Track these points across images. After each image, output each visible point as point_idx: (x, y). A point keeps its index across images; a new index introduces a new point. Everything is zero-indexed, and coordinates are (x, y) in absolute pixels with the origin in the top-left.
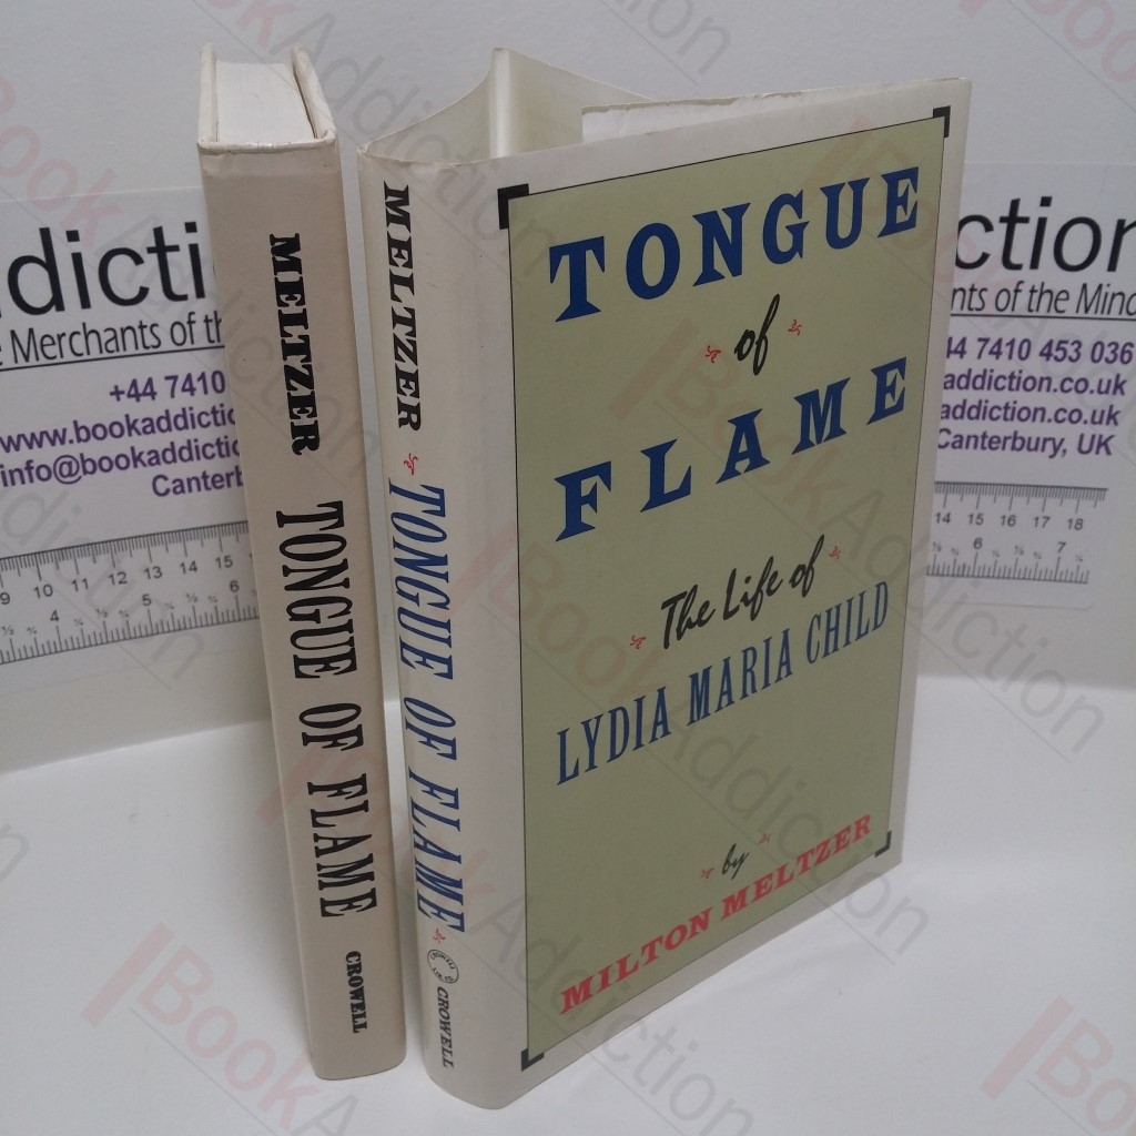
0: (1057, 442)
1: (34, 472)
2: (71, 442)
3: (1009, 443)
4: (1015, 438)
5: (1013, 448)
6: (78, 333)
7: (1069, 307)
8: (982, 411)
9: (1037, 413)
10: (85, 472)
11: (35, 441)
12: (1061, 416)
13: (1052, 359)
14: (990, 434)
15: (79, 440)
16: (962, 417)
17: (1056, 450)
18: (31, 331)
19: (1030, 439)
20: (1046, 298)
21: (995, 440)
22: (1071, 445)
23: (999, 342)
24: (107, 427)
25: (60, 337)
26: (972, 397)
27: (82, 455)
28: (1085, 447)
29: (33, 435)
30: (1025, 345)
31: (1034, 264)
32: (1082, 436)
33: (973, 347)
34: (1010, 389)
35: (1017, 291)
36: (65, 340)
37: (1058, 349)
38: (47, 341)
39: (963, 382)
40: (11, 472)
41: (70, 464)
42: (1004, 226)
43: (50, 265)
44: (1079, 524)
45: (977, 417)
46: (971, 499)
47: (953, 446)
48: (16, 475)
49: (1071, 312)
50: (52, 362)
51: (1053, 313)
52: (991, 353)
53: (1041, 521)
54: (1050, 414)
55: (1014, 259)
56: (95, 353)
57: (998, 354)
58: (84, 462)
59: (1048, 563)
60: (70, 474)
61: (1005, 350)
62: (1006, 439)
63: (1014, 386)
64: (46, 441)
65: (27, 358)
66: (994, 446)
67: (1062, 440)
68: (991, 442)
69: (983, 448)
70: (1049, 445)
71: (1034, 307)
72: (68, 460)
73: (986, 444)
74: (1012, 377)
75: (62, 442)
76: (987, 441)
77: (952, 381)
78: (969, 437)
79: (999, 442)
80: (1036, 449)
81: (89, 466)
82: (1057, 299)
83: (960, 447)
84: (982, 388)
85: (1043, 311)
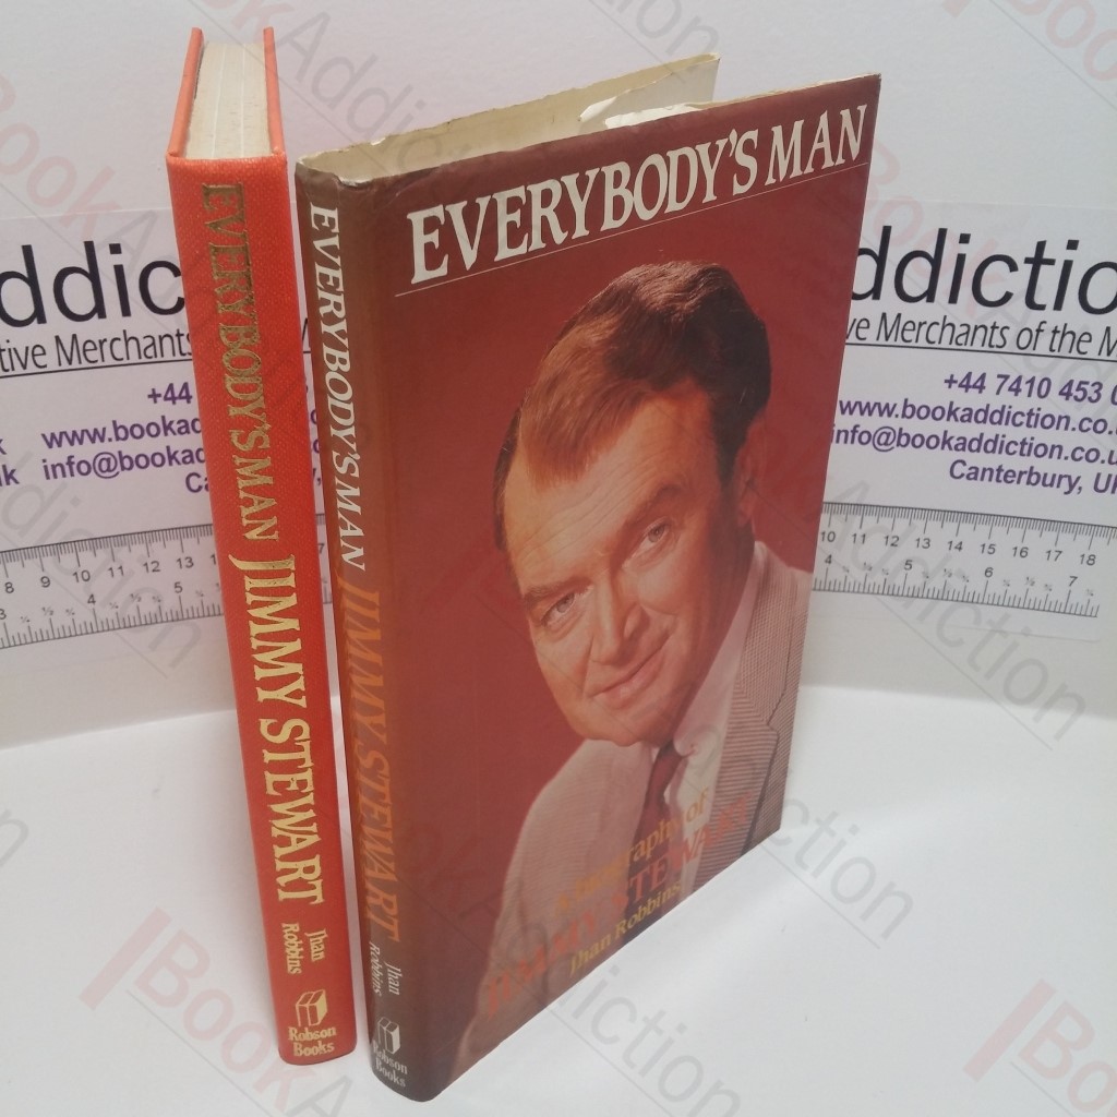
0: (1073, 480)
1: (74, 467)
2: (110, 440)
3: (1025, 478)
4: (1031, 474)
5: (1029, 482)
6: (119, 339)
7: (1091, 349)
8: (998, 445)
9: (1053, 450)
10: (123, 468)
11: (76, 438)
12: (1078, 454)
13: (1071, 398)
14: (1005, 468)
15: (118, 438)
16: (978, 450)
17: (1072, 487)
18: (74, 337)
19: (1046, 475)
20: (1069, 338)
21: (1010, 474)
22: (1087, 483)
23: (1019, 380)
24: (145, 427)
25: (101, 343)
26: (989, 431)
27: (120, 453)
28: (1101, 486)
29: (74, 433)
30: (1045, 384)
31: (1058, 305)
32: (1099, 475)
33: (992, 383)
34: (1028, 425)
35: (1039, 331)
36: (106, 346)
37: (1078, 389)
38: (89, 346)
39: (981, 416)
40: (54, 467)
41: (108, 460)
42: (1029, 267)
43: (93, 275)
44: (1092, 560)
45: (993, 451)
46: (983, 529)
47: (968, 477)
48: (58, 469)
49: (1093, 354)
50: (93, 366)
51: (1074, 353)
52: (1010, 389)
53: (1053, 555)
54: (1067, 452)
55: (1038, 300)
56: (134, 358)
57: (1017, 391)
58: (122, 459)
59: (1058, 595)
60: (109, 470)
61: (1025, 387)
62: (1021, 473)
63: (1032, 422)
64: (86, 439)
65: (70, 362)
66: (1009, 479)
67: (1078, 478)
68: (1006, 476)
69: (998, 481)
70: (1065, 482)
71: (1055, 346)
72: (107, 456)
73: (1001, 478)
74: (1030, 413)
75: (102, 440)
76: (1002, 474)
77: (970, 415)
78: (984, 470)
79: (1014, 476)
80: (1051, 485)
81: (127, 463)
82: (1080, 340)
83: (975, 478)
84: (1000, 422)
85: (1064, 352)
